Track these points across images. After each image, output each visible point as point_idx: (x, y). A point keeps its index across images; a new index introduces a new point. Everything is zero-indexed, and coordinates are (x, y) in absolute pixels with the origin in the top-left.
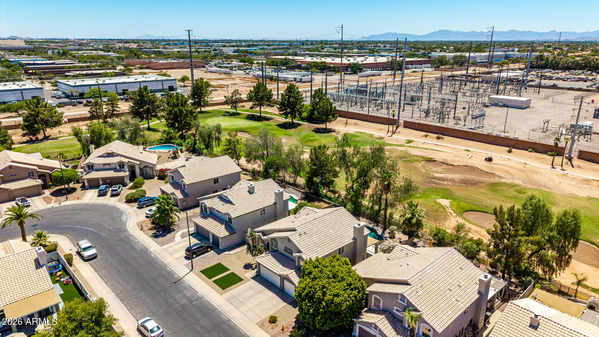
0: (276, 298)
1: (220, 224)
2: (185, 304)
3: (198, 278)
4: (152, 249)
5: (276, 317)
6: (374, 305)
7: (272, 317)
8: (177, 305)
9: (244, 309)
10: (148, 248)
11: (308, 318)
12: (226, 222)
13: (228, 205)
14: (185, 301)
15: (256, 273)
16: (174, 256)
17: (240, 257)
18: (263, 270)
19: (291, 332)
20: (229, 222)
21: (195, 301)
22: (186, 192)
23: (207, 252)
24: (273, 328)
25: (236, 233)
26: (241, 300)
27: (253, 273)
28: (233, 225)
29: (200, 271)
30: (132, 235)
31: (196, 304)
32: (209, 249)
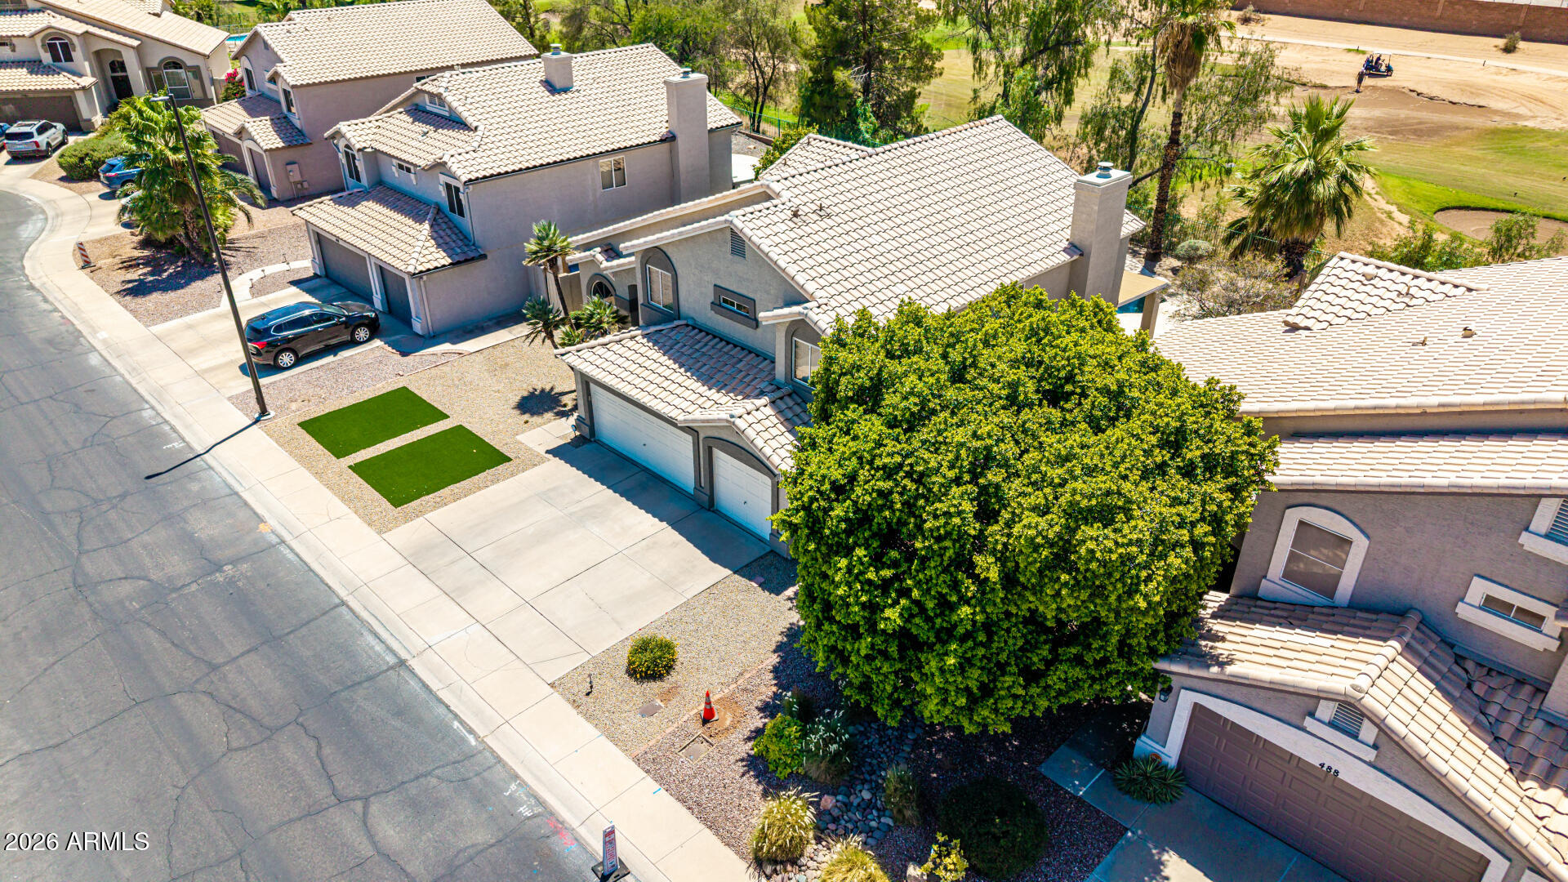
0: (675, 544)
1: (410, 222)
2: (170, 579)
3: (281, 455)
4: (102, 335)
5: (667, 647)
6: (1288, 575)
7: (643, 647)
8: (126, 588)
9: (493, 600)
10: (85, 331)
11: (869, 658)
12: (439, 210)
13: (445, 135)
14: (177, 565)
15: (576, 427)
16: (192, 362)
17: (507, 365)
18: (609, 415)
19: (759, 732)
20: (452, 210)
21: (234, 562)
22: (298, 123)
23: (354, 343)
24: (648, 711)
25: (483, 257)
26: (484, 555)
27: (562, 430)
28: (474, 221)
29: (303, 425)
30: (32, 287)
31: (231, 581)
32: (362, 334)
